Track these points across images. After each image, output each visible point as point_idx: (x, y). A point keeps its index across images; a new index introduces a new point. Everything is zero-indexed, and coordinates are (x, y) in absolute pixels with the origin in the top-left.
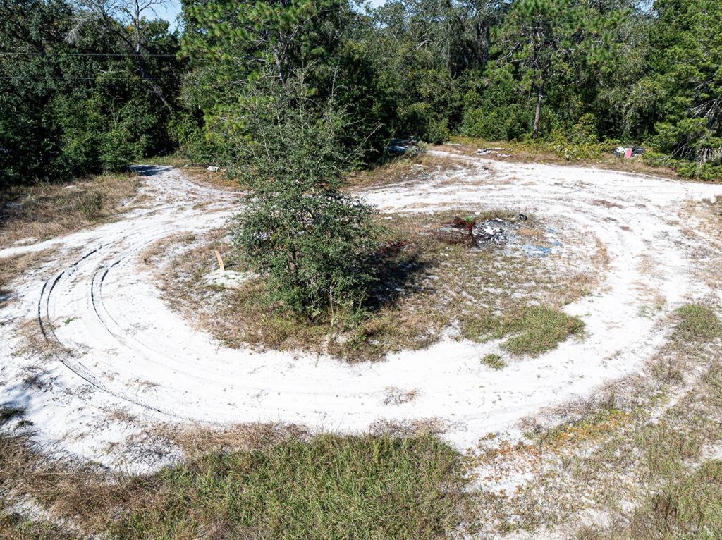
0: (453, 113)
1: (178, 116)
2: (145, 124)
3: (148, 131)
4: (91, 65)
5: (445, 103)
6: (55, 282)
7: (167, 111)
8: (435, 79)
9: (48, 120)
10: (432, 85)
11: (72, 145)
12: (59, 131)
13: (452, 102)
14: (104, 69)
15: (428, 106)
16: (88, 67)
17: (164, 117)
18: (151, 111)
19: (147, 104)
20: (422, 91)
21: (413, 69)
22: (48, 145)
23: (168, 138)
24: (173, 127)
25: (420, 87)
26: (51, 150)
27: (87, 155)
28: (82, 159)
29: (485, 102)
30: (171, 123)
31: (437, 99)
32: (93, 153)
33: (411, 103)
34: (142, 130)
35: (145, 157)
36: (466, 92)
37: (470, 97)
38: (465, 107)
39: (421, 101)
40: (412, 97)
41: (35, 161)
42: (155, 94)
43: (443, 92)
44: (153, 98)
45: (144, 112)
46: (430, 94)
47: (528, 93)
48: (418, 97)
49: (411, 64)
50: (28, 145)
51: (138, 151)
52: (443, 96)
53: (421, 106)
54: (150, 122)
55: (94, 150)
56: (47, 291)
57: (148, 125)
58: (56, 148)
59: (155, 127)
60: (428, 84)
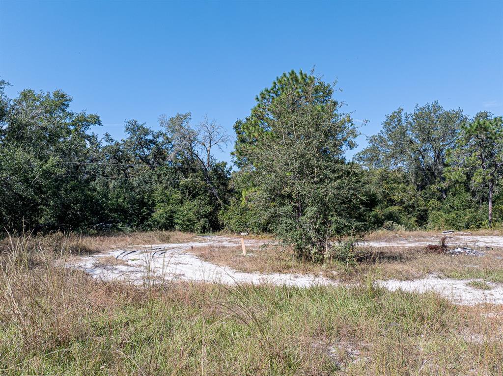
0: (420, 214)
1: (225, 208)
2: (204, 211)
3: (206, 216)
4: (179, 175)
5: (413, 207)
6: (131, 253)
7: (220, 205)
8: (404, 190)
9: (148, 197)
10: (402, 194)
11: (159, 213)
12: (154, 205)
13: (418, 207)
14: (186, 178)
15: (400, 208)
16: (177, 176)
17: (217, 208)
18: (210, 204)
19: (208, 199)
20: (395, 198)
21: (387, 183)
22: (145, 212)
23: (218, 221)
24: (221, 215)
25: (394, 196)
26: (146, 215)
27: (167, 219)
28: (163, 221)
29: (445, 207)
30: (221, 212)
31: (407, 203)
32: (170, 218)
33: (387, 207)
34: (202, 215)
35: (201, 232)
36: (429, 201)
37: (433, 204)
38: (429, 211)
39: (395, 205)
40: (388, 203)
41: (136, 220)
42: (213, 194)
43: (411, 199)
44: (212, 195)
45: (205, 204)
46: (402, 200)
47: (479, 202)
48: (392, 202)
49: (386, 180)
50: (134, 210)
51: (198, 229)
52: (411, 202)
53: (395, 209)
54: (208, 211)
55: (171, 216)
56: (124, 254)
57: (206, 212)
58: (149, 214)
59: (210, 214)
60: (399, 193)
